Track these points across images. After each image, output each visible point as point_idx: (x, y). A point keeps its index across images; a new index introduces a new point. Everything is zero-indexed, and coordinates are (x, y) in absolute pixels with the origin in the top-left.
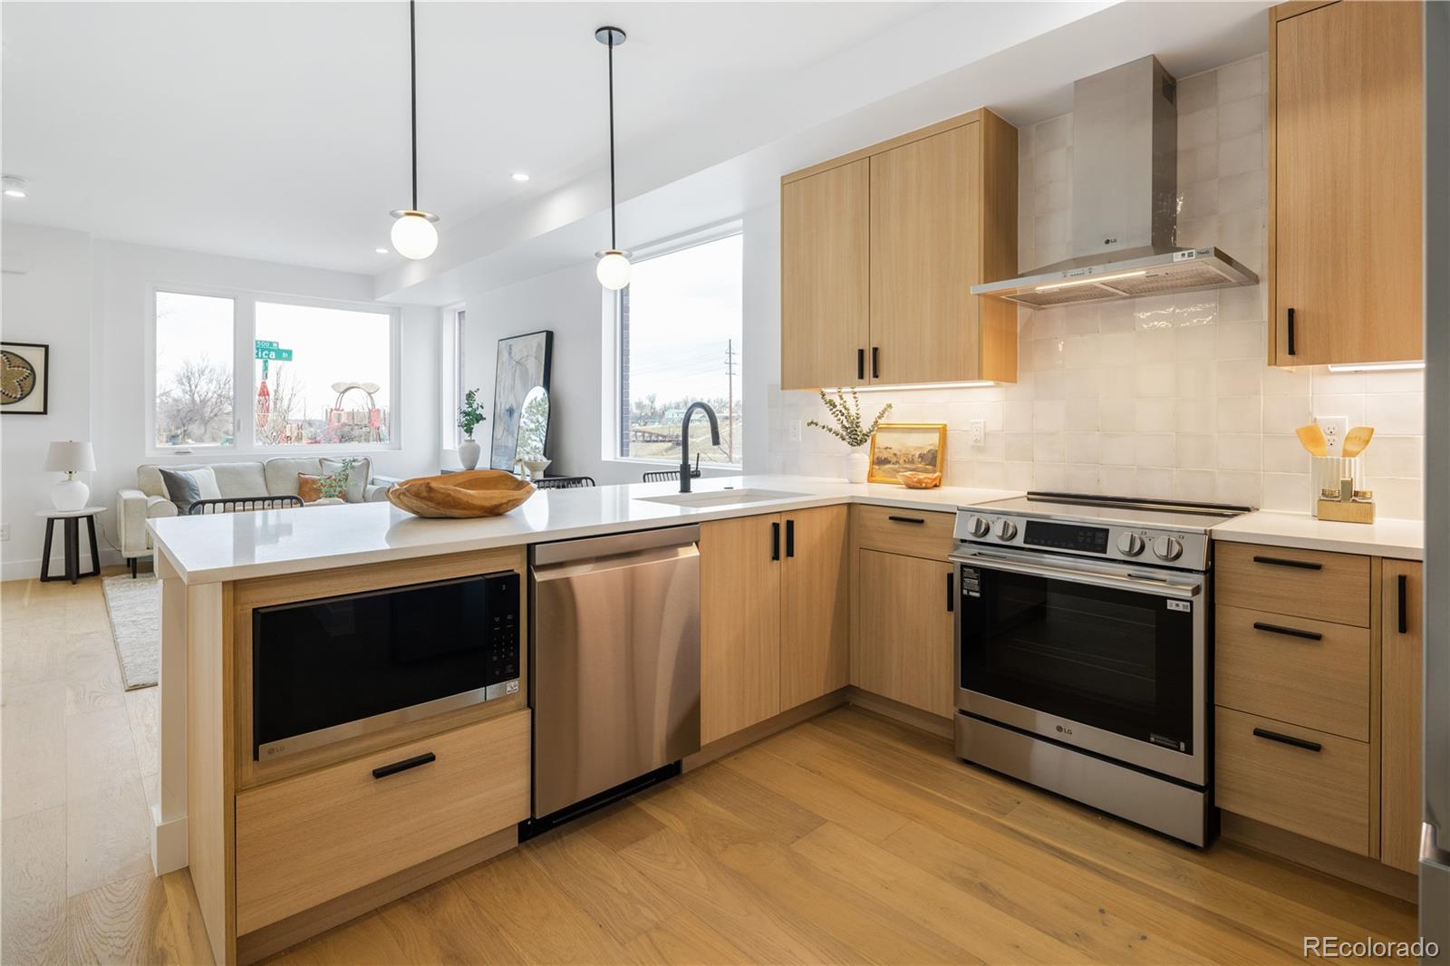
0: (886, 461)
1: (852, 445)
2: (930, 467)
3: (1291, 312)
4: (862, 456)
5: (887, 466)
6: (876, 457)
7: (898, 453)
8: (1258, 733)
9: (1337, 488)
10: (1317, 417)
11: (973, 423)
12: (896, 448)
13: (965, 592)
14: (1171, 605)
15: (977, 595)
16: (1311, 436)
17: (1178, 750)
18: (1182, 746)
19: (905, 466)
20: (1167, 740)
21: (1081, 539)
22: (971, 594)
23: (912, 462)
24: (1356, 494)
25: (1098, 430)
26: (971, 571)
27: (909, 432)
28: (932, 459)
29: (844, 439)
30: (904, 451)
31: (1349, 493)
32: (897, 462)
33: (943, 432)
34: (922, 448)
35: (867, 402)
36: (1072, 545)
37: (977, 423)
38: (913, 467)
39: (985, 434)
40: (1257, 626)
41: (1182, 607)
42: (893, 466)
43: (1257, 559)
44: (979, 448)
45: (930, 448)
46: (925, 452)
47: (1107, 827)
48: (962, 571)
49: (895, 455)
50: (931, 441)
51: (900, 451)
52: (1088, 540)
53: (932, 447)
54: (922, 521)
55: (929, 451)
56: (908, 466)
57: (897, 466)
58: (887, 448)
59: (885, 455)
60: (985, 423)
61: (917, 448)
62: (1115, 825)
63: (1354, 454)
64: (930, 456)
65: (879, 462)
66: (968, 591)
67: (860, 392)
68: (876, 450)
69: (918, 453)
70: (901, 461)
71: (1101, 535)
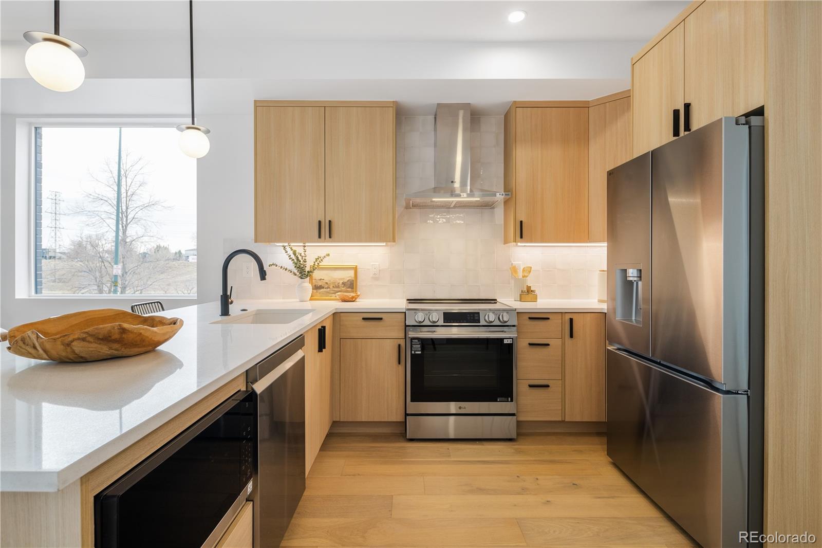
0: (321, 287)
1: (302, 278)
2: (350, 289)
3: (521, 222)
4: (307, 285)
5: (322, 290)
6: (313, 285)
7: (329, 282)
8: (530, 386)
9: (525, 289)
10: (514, 263)
11: (373, 265)
12: (327, 279)
13: (413, 352)
14: (506, 342)
15: (420, 352)
16: (514, 270)
17: (508, 401)
18: (509, 399)
19: (334, 289)
20: (503, 398)
21: (469, 318)
22: (417, 352)
23: (338, 287)
24: (532, 291)
25: (434, 268)
26: (417, 341)
27: (335, 270)
28: (351, 285)
29: (296, 275)
30: (332, 281)
31: (529, 291)
32: (328, 288)
33: (355, 269)
34: (344, 279)
35: (313, 252)
36: (465, 321)
37: (375, 265)
38: (339, 289)
39: (379, 270)
40: (530, 344)
41: (509, 341)
42: (325, 290)
43: (530, 318)
44: (376, 278)
45: (348, 279)
46: (346, 281)
47: (483, 445)
48: (411, 341)
49: (327, 283)
50: (350, 275)
51: (330, 281)
52: (472, 318)
53: (350, 278)
54: (381, 319)
55: (348, 281)
56: (336, 289)
57: (329, 289)
58: (321, 279)
59: (320, 283)
60: (379, 265)
61: (341, 279)
62: (485, 443)
63: (527, 277)
64: (349, 283)
65: (317, 288)
66: (415, 351)
67: (308, 246)
68: (314, 281)
69: (341, 282)
70: (331, 287)
71: (476, 315)
